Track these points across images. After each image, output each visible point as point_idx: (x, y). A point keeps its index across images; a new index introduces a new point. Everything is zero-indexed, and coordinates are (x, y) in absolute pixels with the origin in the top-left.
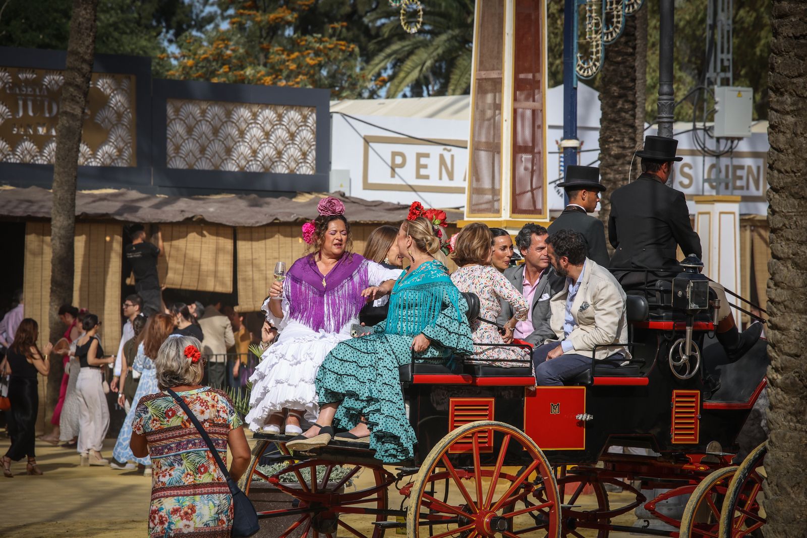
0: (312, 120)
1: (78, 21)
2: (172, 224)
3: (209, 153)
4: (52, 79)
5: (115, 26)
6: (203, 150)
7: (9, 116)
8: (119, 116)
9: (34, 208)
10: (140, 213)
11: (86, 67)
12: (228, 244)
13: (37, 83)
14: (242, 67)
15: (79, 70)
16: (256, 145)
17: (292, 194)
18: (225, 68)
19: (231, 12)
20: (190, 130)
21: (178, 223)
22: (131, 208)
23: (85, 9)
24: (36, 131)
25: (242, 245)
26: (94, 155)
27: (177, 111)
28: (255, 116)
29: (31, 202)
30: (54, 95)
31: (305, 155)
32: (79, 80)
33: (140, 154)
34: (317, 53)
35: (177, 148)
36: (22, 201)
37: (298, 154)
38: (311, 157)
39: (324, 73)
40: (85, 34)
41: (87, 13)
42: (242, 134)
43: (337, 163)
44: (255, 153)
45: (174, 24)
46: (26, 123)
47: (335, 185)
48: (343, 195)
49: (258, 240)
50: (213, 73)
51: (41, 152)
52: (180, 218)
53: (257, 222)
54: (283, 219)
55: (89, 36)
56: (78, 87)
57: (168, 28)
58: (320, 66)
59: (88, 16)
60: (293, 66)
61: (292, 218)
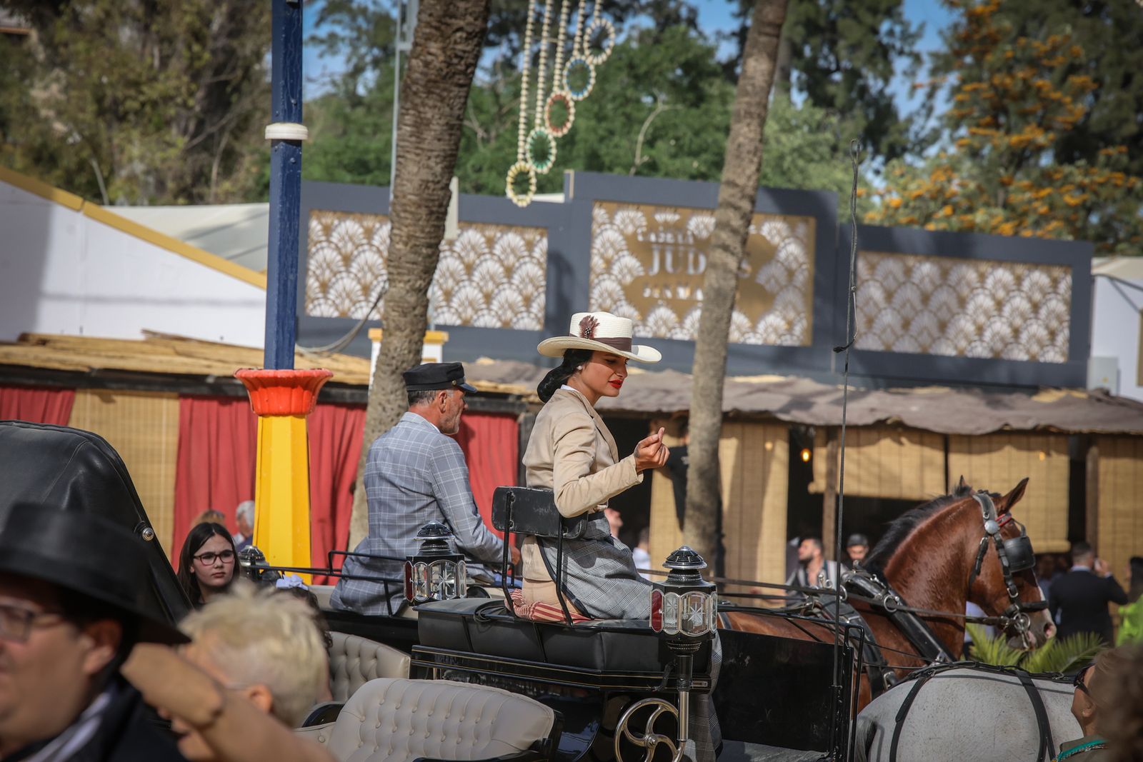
0: (1065, 284)
1: (737, 142)
3: (914, 328)
4: (701, 224)
5: (798, 151)
6: (906, 324)
7: (640, 272)
8: (791, 274)
9: (670, 399)
10: (815, 410)
11: (746, 205)
12: (938, 456)
13: (679, 228)
14: (971, 210)
15: (736, 208)
16: (982, 319)
17: (1034, 389)
18: (947, 210)
19: (963, 131)
20: (889, 296)
21: (867, 428)
22: (802, 402)
23: (748, 125)
24: (675, 293)
25: (957, 461)
26: (754, 328)
27: (872, 268)
28: (982, 278)
29: (668, 392)
30: (702, 245)
31: (1052, 334)
32: (736, 222)
33: (818, 331)
34: (1082, 188)
35: (870, 322)
36: (653, 391)
37: (1043, 333)
38: (1063, 337)
39: (1094, 219)
40: (747, 160)
41: (750, 131)
42: (962, 302)
43: (1100, 348)
44: (980, 330)
45: (884, 148)
46: (663, 281)
47: (1096, 379)
48: (1107, 393)
49: (981, 452)
50: (928, 218)
51: (681, 321)
52: (869, 420)
53: (979, 429)
54: (1015, 425)
55: (751, 161)
56: (734, 231)
57: (877, 152)
58: (1089, 210)
59: (752, 135)
60: (1043, 209)
61: (1029, 425)
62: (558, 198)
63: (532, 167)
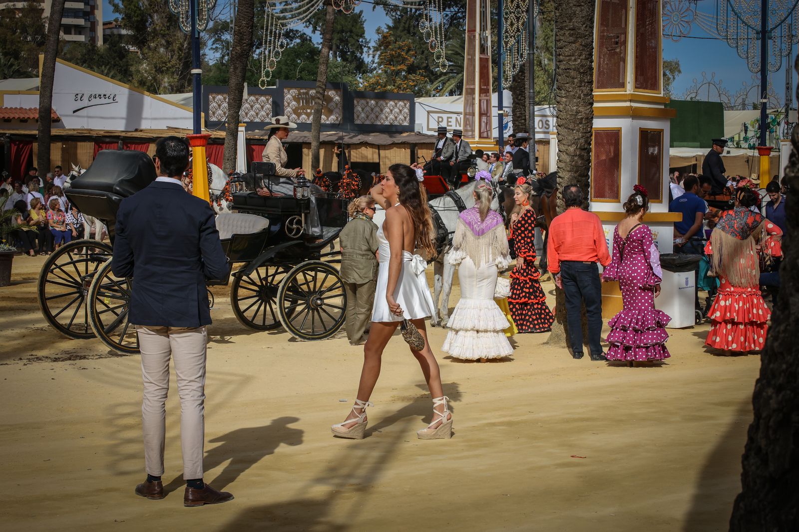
0: (408, 105)
1: (320, 70)
2: (355, 144)
3: (370, 118)
4: (312, 92)
5: (340, 73)
6: (367, 117)
7: (297, 106)
8: (337, 104)
9: (306, 139)
10: (344, 140)
11: (324, 87)
12: (377, 151)
13: (307, 93)
14: (385, 87)
15: (321, 88)
16: (387, 115)
17: (401, 133)
18: (379, 87)
19: (382, 66)
20: (363, 110)
21: (358, 144)
22: (341, 138)
24: (307, 111)
25: (382, 152)
26: (328, 119)
27: (358, 102)
28: (387, 104)
29: (305, 137)
30: (313, 98)
31: (405, 118)
32: (321, 91)
33: (344, 118)
34: (413, 81)
35: (358, 117)
36: (301, 137)
37: (403, 118)
38: (408, 119)
39: (416, 88)
40: (323, 75)
42: (382, 110)
43: (418, 121)
44: (387, 117)
45: (362, 72)
46: (303, 108)
47: (416, 130)
48: (420, 133)
49: (388, 149)
50: (375, 89)
51: (308, 118)
52: (359, 142)
53: (387, 143)
54: (396, 142)
55: (325, 75)
56: (321, 94)
57: (360, 73)
58: (415, 86)
59: (325, 69)
61: (400, 142)
62: (275, 87)
63: (265, 79)
